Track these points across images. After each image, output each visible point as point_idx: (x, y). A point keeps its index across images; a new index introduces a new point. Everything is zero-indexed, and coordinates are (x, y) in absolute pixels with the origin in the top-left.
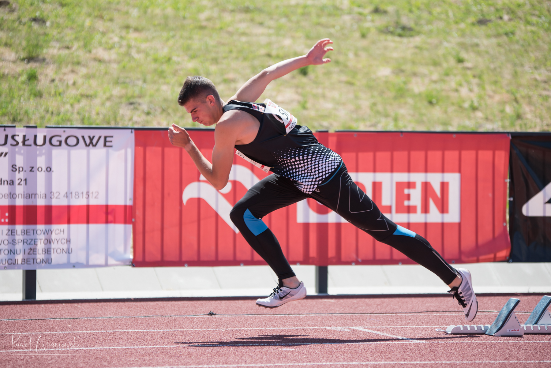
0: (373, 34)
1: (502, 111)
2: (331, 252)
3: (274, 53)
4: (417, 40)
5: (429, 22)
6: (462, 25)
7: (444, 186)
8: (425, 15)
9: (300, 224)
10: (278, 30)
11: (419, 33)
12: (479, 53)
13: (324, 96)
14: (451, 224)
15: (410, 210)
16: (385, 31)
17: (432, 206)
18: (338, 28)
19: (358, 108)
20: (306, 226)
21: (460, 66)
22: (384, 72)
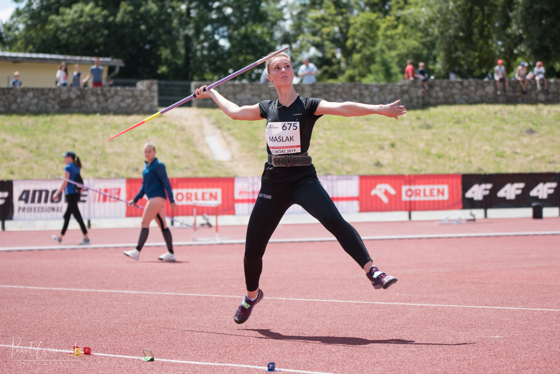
0: (416, 129)
2: (413, 207)
3: (381, 138)
4: (433, 130)
5: (438, 123)
6: (450, 124)
7: (443, 189)
11: (433, 128)
12: (456, 136)
13: (401, 156)
15: (434, 196)
16: (421, 127)
17: (440, 195)
21: (449, 142)
22: (422, 145)
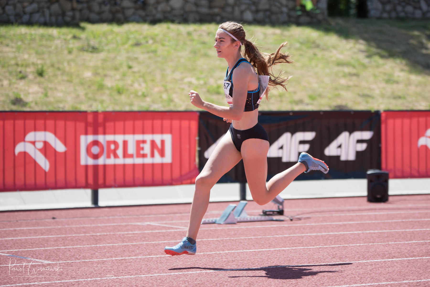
0: (75, 52)
1: (161, 97)
3: (20, 63)
4: (102, 55)
5: (107, 45)
6: (126, 46)
7: (163, 142)
8: (104, 40)
9: (83, 166)
10: (18, 49)
11: (102, 51)
12: (139, 63)
13: (56, 89)
14: (167, 164)
15: (144, 156)
16: (82, 49)
17: (156, 153)
18: (53, 48)
19: (78, 96)
20: (86, 167)
21: (130, 71)
22: (88, 74)
